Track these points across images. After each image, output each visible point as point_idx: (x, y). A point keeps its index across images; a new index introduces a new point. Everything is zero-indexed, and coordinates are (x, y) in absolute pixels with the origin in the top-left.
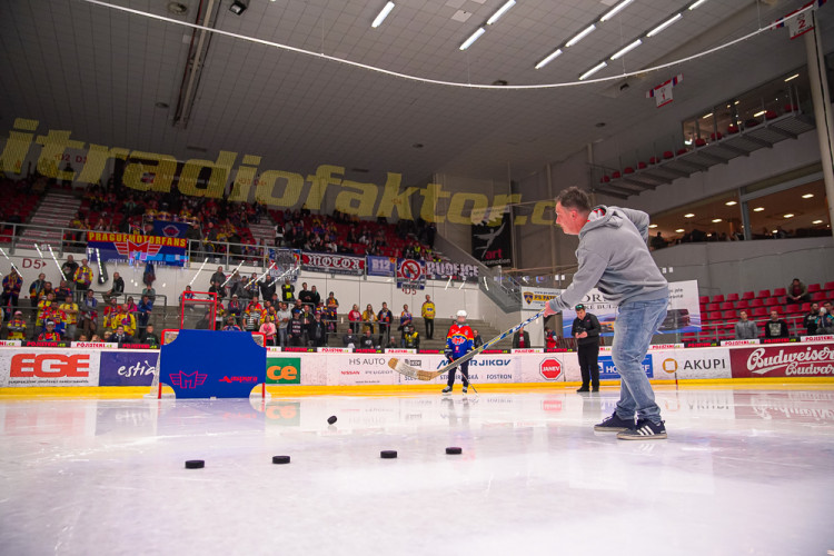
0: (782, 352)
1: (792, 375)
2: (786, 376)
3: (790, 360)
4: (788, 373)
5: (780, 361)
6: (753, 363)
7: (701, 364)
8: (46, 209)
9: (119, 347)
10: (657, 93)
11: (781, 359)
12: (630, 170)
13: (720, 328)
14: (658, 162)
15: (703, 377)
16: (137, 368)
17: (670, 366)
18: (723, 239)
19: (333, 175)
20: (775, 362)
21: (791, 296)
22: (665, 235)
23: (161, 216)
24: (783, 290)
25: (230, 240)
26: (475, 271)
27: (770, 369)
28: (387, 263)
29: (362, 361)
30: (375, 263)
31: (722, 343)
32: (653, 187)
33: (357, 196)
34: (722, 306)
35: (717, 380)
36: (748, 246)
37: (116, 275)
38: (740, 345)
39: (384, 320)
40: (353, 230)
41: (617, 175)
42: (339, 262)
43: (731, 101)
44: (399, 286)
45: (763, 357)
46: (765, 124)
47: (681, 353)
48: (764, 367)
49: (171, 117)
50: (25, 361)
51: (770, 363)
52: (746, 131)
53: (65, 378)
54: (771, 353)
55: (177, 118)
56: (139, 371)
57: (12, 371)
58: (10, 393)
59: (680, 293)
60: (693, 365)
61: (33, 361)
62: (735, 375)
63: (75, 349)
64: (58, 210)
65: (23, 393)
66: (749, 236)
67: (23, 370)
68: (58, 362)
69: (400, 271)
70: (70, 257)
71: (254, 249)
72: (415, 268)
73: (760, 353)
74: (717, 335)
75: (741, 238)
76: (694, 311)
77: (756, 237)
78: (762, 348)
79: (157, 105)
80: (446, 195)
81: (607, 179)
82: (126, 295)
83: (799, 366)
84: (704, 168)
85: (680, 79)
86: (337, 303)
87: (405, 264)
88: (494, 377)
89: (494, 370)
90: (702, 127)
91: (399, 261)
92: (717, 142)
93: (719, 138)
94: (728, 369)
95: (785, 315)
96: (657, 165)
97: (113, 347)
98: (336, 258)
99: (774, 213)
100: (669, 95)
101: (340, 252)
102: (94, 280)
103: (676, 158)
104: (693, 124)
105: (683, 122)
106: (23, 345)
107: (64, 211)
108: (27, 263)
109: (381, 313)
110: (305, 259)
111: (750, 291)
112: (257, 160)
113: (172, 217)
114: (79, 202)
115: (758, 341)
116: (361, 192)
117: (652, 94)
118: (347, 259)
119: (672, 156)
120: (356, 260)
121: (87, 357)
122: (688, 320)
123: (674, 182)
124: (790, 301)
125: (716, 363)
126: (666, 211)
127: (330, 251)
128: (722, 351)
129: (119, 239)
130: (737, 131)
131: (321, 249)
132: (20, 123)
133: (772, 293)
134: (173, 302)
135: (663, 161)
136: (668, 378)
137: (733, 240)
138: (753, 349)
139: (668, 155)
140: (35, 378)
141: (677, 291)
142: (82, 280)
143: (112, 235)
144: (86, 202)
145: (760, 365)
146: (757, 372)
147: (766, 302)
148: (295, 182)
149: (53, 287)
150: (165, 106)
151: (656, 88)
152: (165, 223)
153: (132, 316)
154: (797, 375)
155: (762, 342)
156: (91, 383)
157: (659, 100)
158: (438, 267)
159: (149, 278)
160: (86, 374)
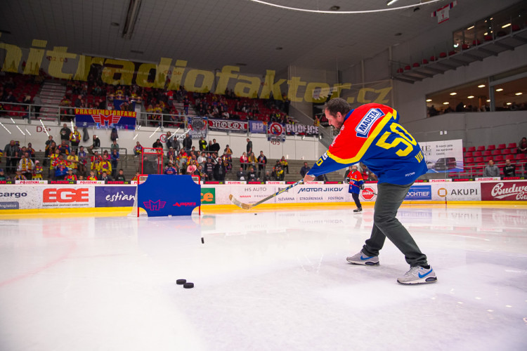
0: (514, 185)
1: (520, 200)
2: (516, 200)
3: (519, 190)
4: (517, 199)
5: (513, 191)
6: (495, 192)
7: (462, 192)
8: (45, 93)
9: (106, 183)
10: (439, 14)
11: (513, 190)
12: (417, 65)
13: (473, 168)
14: (437, 59)
15: (463, 199)
16: (117, 196)
17: (442, 193)
18: (475, 110)
19: (233, 72)
20: (509, 192)
21: (520, 148)
22: (437, 107)
23: (118, 97)
24: (515, 144)
25: (163, 112)
26: (317, 130)
27: (506, 196)
28: (261, 125)
29: (252, 189)
30: (254, 125)
31: (477, 179)
32: (431, 76)
33: (248, 86)
34: (474, 154)
35: (472, 201)
36: (493, 116)
37: (94, 136)
38: (487, 181)
39: (262, 162)
40: (238, 103)
41: (408, 68)
42: (232, 125)
43: (488, 18)
44: (269, 139)
45: (502, 188)
46: (511, 35)
47: (449, 185)
48: (502, 194)
49: (121, 32)
50: (51, 193)
51: (506, 192)
52: (498, 39)
53: (75, 203)
54: (507, 185)
55: (125, 32)
56: (118, 198)
57: (44, 199)
58: (44, 212)
59: (450, 148)
60: (457, 192)
61: (55, 193)
62: (483, 199)
63: (80, 185)
64: (52, 94)
65: (52, 212)
66: (494, 108)
67: (51, 198)
68: (70, 193)
69: (270, 130)
70: (65, 125)
71: (177, 117)
72: (279, 128)
73: (500, 185)
74: (471, 173)
75: (488, 110)
76: (459, 159)
77: (498, 109)
78: (502, 182)
79: (112, 24)
80: (304, 84)
81: (402, 71)
82: (102, 148)
83: (525, 194)
84: (467, 64)
85: (455, 4)
86: (231, 152)
87: (273, 126)
88: (333, 198)
89: (333, 194)
90: (466, 36)
91: (269, 124)
92: (477, 47)
93: (479, 44)
94: (479, 195)
95: (515, 161)
96: (435, 62)
97: (102, 184)
98: (230, 123)
99: (509, 92)
100: (447, 15)
101: (231, 118)
102: (81, 139)
103: (448, 57)
104: (461, 34)
105: (453, 33)
106: (49, 183)
107: (56, 94)
108: (39, 129)
109: (259, 157)
110: (211, 124)
111: (492, 144)
112: (184, 63)
113: (125, 98)
114: (65, 88)
115: (499, 178)
116: (250, 83)
117: (435, 14)
118: (236, 123)
119: (446, 56)
120: (242, 124)
121: (87, 190)
122: (455, 164)
123: (446, 73)
124: (518, 152)
125: (472, 191)
126: (439, 92)
127: (226, 118)
128: (476, 184)
129: (94, 113)
130: (491, 39)
131: (219, 116)
132: (35, 42)
133: (507, 146)
134: (131, 152)
135: (440, 59)
136: (441, 200)
137: (482, 110)
138: (497, 183)
139: (443, 55)
140: (58, 203)
141: (449, 146)
142: (75, 140)
143: (90, 110)
144: (69, 88)
145: (500, 193)
146: (497, 197)
147: (503, 152)
148: (208, 77)
149: (57, 145)
150: (117, 25)
151: (438, 10)
152: (121, 102)
153: (109, 163)
154: (523, 200)
155: (502, 179)
156: (90, 205)
157: (440, 18)
158: (293, 127)
159: (114, 137)
160: (87, 200)
